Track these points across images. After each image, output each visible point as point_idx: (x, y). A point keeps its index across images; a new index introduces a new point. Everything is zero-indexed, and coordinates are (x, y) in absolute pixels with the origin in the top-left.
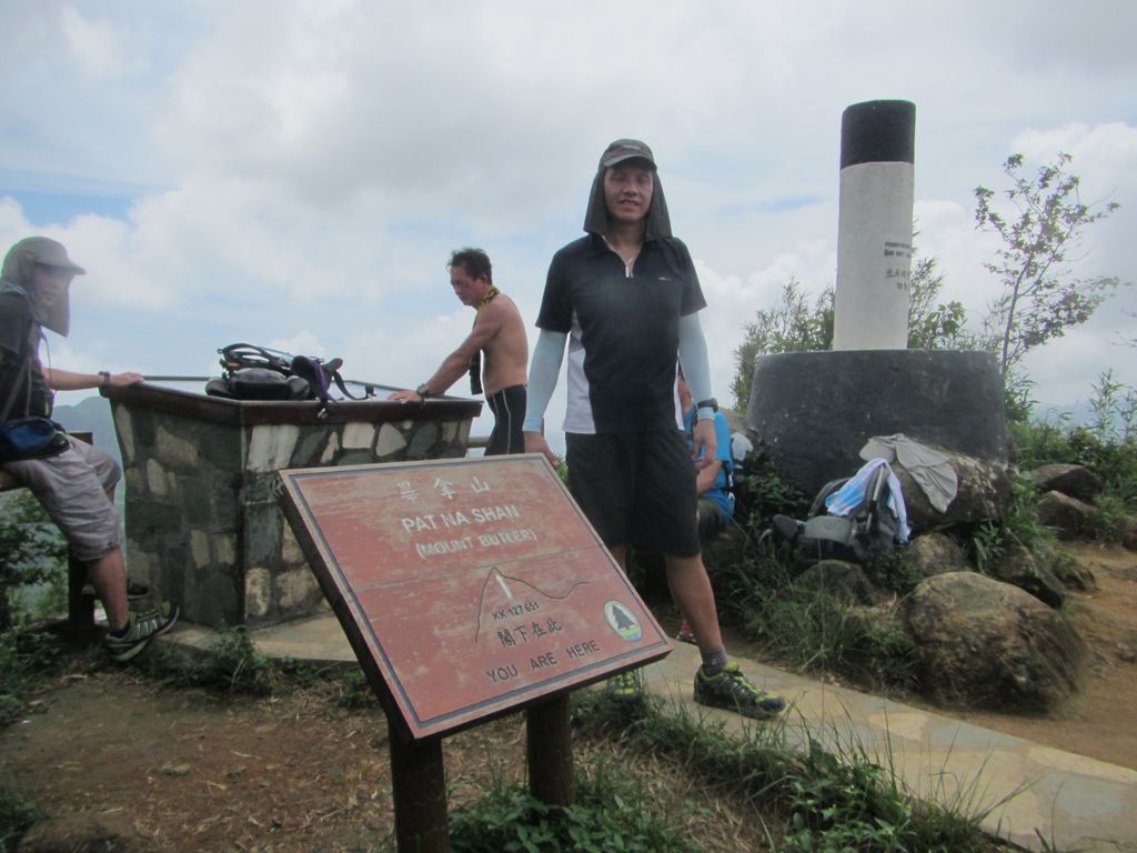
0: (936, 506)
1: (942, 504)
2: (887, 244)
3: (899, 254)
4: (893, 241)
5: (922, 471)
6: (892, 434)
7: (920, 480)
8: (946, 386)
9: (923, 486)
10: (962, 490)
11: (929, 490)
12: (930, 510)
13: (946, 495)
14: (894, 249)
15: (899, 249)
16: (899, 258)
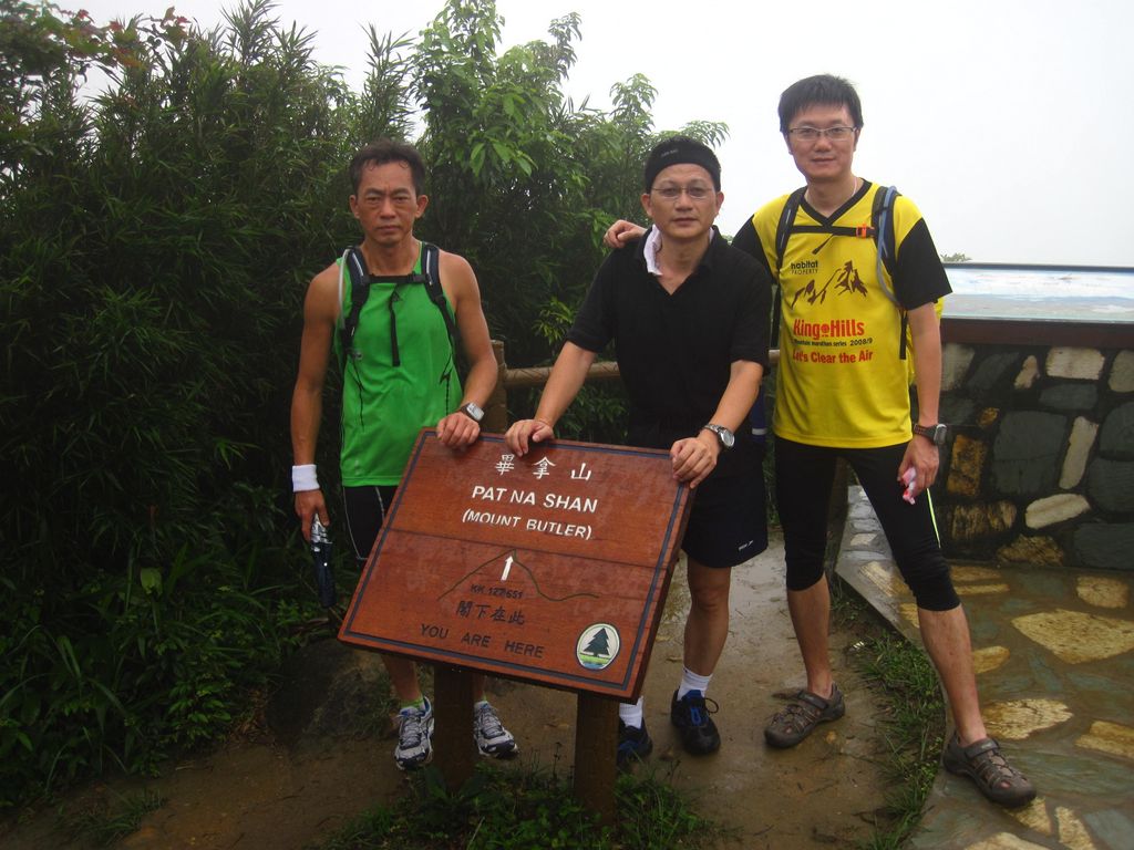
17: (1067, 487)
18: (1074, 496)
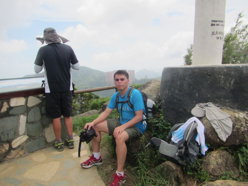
0: (221, 139)
1: (224, 137)
2: (212, 21)
3: (217, 25)
4: (215, 19)
5: (216, 122)
6: (206, 103)
7: (214, 126)
8: (232, 82)
9: (216, 129)
10: (234, 130)
11: (218, 131)
12: (218, 140)
13: (227, 133)
14: (215, 23)
15: (218, 23)
16: (218, 27)
17: (22, 134)
18: (24, 136)
